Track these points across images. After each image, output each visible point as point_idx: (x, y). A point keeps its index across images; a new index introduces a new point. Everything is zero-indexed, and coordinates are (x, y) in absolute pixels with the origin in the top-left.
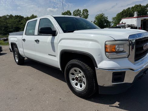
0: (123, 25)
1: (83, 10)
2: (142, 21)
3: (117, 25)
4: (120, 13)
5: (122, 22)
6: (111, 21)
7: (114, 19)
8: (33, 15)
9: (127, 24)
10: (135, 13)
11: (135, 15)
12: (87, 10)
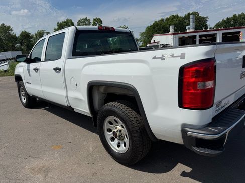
0: (156, 44)
1: (94, 20)
2: (179, 39)
3: (148, 46)
4: (151, 27)
5: (154, 41)
6: (138, 39)
7: (142, 35)
8: (3, 24)
9: (160, 44)
10: (171, 27)
11: (171, 30)
12: (100, 19)
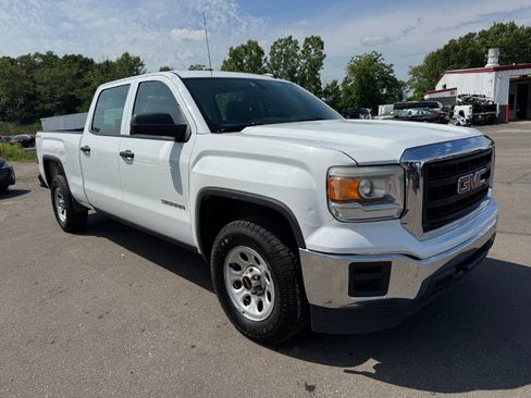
0: (447, 94)
1: (307, 40)
2: (512, 82)
3: (426, 97)
4: (438, 52)
5: (445, 86)
6: (406, 81)
7: (415, 72)
8: (127, 55)
9: (459, 93)
10: (491, 52)
11: (490, 60)
12: (318, 39)
